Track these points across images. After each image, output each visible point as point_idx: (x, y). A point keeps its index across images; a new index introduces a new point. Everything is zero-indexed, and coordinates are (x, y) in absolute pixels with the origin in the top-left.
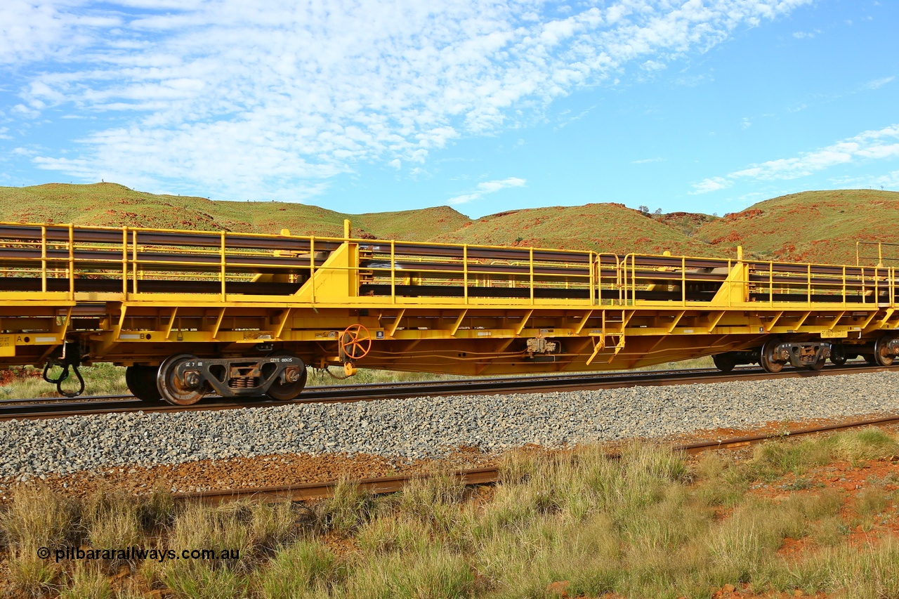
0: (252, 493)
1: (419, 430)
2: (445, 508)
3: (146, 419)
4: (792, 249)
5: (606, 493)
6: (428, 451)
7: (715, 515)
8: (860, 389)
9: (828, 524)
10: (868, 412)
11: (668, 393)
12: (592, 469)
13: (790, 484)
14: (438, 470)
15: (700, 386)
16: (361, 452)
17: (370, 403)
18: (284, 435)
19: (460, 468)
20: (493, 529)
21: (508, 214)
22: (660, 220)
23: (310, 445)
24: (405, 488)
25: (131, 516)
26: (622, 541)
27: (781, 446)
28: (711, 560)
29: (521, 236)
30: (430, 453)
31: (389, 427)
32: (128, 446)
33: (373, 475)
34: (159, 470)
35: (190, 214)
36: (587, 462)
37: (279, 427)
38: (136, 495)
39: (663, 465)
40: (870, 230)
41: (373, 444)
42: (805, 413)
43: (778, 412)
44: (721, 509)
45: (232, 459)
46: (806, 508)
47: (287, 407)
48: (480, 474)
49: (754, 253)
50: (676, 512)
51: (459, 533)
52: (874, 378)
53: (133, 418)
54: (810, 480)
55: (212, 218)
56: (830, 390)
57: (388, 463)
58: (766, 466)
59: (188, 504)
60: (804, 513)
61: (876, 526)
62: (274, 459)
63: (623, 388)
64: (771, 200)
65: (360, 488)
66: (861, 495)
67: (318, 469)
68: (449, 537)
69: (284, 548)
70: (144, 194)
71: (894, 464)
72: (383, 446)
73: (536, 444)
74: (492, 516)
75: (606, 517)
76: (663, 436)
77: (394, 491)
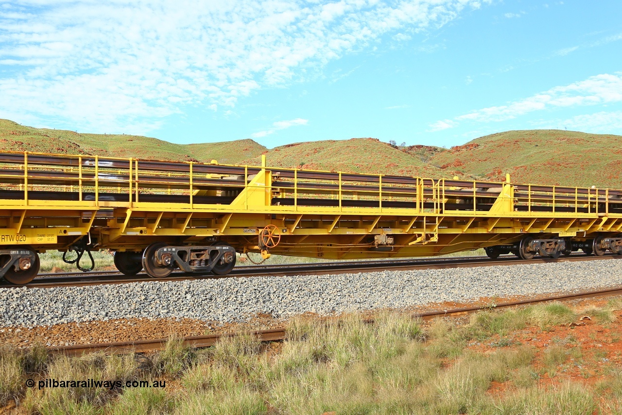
0: (106, 346)
1: (228, 301)
2: (246, 358)
3: (29, 293)
4: (500, 173)
5: (363, 348)
6: (235, 317)
7: (441, 364)
8: (547, 273)
9: (524, 372)
10: (554, 291)
11: (409, 276)
12: (353, 331)
13: (496, 342)
14: (241, 331)
15: (432, 271)
16: (186, 317)
17: (193, 281)
18: (130, 304)
19: (258, 329)
20: (281, 373)
21: (294, 145)
22: (404, 151)
23: (149, 312)
24: (217, 343)
25: (17, 363)
26: (374, 383)
27: (490, 315)
28: (438, 397)
29: (304, 161)
30: (236, 318)
31: (207, 299)
32: (15, 312)
33: (194, 334)
34: (38, 330)
35: (62, 143)
36: (350, 325)
37: (126, 299)
38: (20, 348)
39: (404, 328)
40: (556, 159)
41: (195, 312)
42: (508, 291)
43: (488, 290)
45: (91, 322)
46: (508, 360)
47: (133, 284)
48: (272, 334)
49: (472, 175)
50: (414, 362)
51: (256, 376)
52: (558, 266)
53: (19, 292)
54: (511, 339)
55: (79, 146)
56: (526, 275)
57: (206, 325)
58: (479, 330)
59: (59, 355)
60: (506, 363)
62: (122, 322)
63: (376, 272)
64: (484, 137)
65: (184, 344)
66: (548, 350)
67: (155, 329)
68: (249, 379)
70: (29, 128)
71: (572, 329)
72: (202, 313)
73: (313, 312)
74: (280, 364)
75: (363, 366)
76: (405, 307)
77: (209, 345)
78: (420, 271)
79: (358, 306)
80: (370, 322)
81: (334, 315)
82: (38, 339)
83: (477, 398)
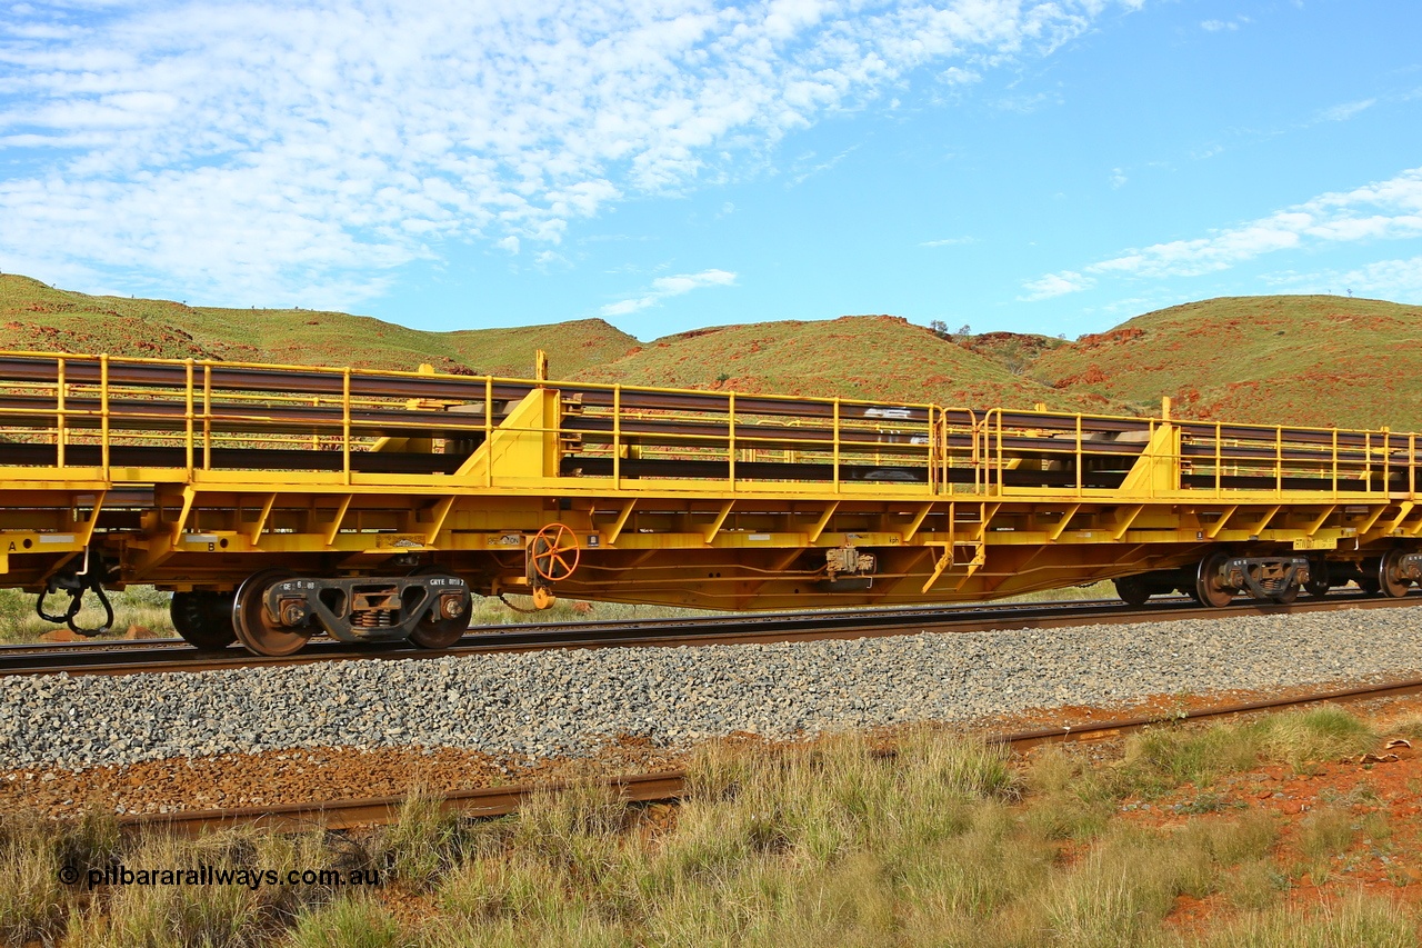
0: (256, 815)
1: (547, 707)
2: (591, 841)
3: (73, 687)
4: (1194, 398)
5: (871, 817)
6: (564, 744)
7: (1058, 856)
8: (1308, 638)
9: (1254, 873)
10: (1323, 680)
11: (979, 645)
12: (846, 776)
13: (1187, 803)
14: (579, 777)
15: (1033, 634)
16: (446, 745)
17: (463, 659)
18: (313, 715)
19: (618, 773)
20: (675, 879)
21: (704, 333)
22: (967, 346)
23: (359, 732)
24: (522, 807)
25: (47, 855)
26: (897, 900)
27: (1173, 736)
28: (1051, 934)
29: (726, 371)
30: (567, 746)
31: (496, 701)
32: (41, 733)
33: (467, 785)
34: (95, 775)
35: (152, 330)
36: (839, 763)
37: (305, 700)
38: (54, 818)
39: (969, 769)
40: (1327, 365)
41: (467, 732)
42: (1215, 680)
43: (1168, 678)
44: (1067, 847)
45: (222, 755)
46: (1215, 844)
47: (320, 667)
48: (653, 785)
49: (1128, 403)
50: (992, 851)
51: (616, 886)
52: (1333, 620)
53: (50, 684)
54: (1222, 795)
55: (190, 337)
56: (1258, 641)
57: (495, 764)
58: (1146, 772)
59: (146, 835)
60: (1211, 852)
61: (1336, 875)
62: (295, 756)
63: (901, 637)
64: (1157, 312)
65: (444, 808)
66: (1310, 821)
67: (372, 774)
68: (599, 893)
69: (312, 911)
70: (72, 295)
71: (1366, 769)
72: (484, 735)
73: (750, 732)
74: (673, 856)
75: (871, 859)
76: (970, 718)
77: (503, 812)
78: (1006, 632)
79: (859, 716)
80: (886, 755)
81: (802, 740)
82: (96, 799)
83: (1143, 935)
